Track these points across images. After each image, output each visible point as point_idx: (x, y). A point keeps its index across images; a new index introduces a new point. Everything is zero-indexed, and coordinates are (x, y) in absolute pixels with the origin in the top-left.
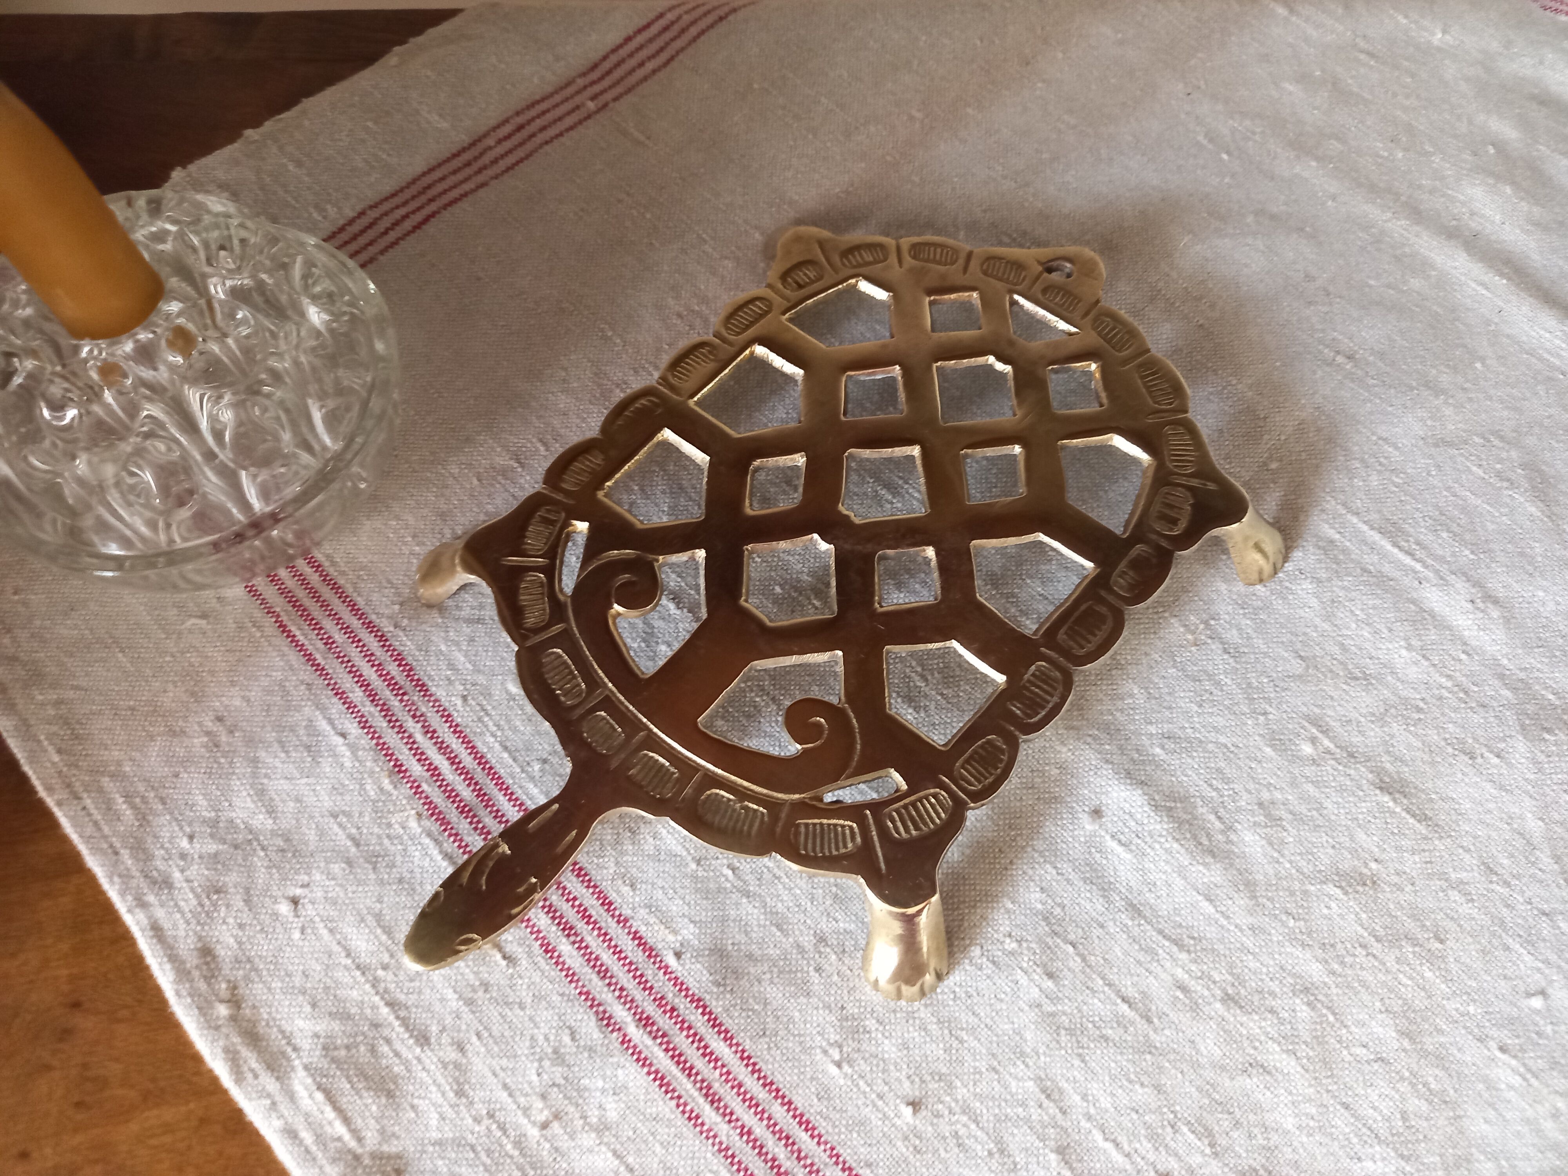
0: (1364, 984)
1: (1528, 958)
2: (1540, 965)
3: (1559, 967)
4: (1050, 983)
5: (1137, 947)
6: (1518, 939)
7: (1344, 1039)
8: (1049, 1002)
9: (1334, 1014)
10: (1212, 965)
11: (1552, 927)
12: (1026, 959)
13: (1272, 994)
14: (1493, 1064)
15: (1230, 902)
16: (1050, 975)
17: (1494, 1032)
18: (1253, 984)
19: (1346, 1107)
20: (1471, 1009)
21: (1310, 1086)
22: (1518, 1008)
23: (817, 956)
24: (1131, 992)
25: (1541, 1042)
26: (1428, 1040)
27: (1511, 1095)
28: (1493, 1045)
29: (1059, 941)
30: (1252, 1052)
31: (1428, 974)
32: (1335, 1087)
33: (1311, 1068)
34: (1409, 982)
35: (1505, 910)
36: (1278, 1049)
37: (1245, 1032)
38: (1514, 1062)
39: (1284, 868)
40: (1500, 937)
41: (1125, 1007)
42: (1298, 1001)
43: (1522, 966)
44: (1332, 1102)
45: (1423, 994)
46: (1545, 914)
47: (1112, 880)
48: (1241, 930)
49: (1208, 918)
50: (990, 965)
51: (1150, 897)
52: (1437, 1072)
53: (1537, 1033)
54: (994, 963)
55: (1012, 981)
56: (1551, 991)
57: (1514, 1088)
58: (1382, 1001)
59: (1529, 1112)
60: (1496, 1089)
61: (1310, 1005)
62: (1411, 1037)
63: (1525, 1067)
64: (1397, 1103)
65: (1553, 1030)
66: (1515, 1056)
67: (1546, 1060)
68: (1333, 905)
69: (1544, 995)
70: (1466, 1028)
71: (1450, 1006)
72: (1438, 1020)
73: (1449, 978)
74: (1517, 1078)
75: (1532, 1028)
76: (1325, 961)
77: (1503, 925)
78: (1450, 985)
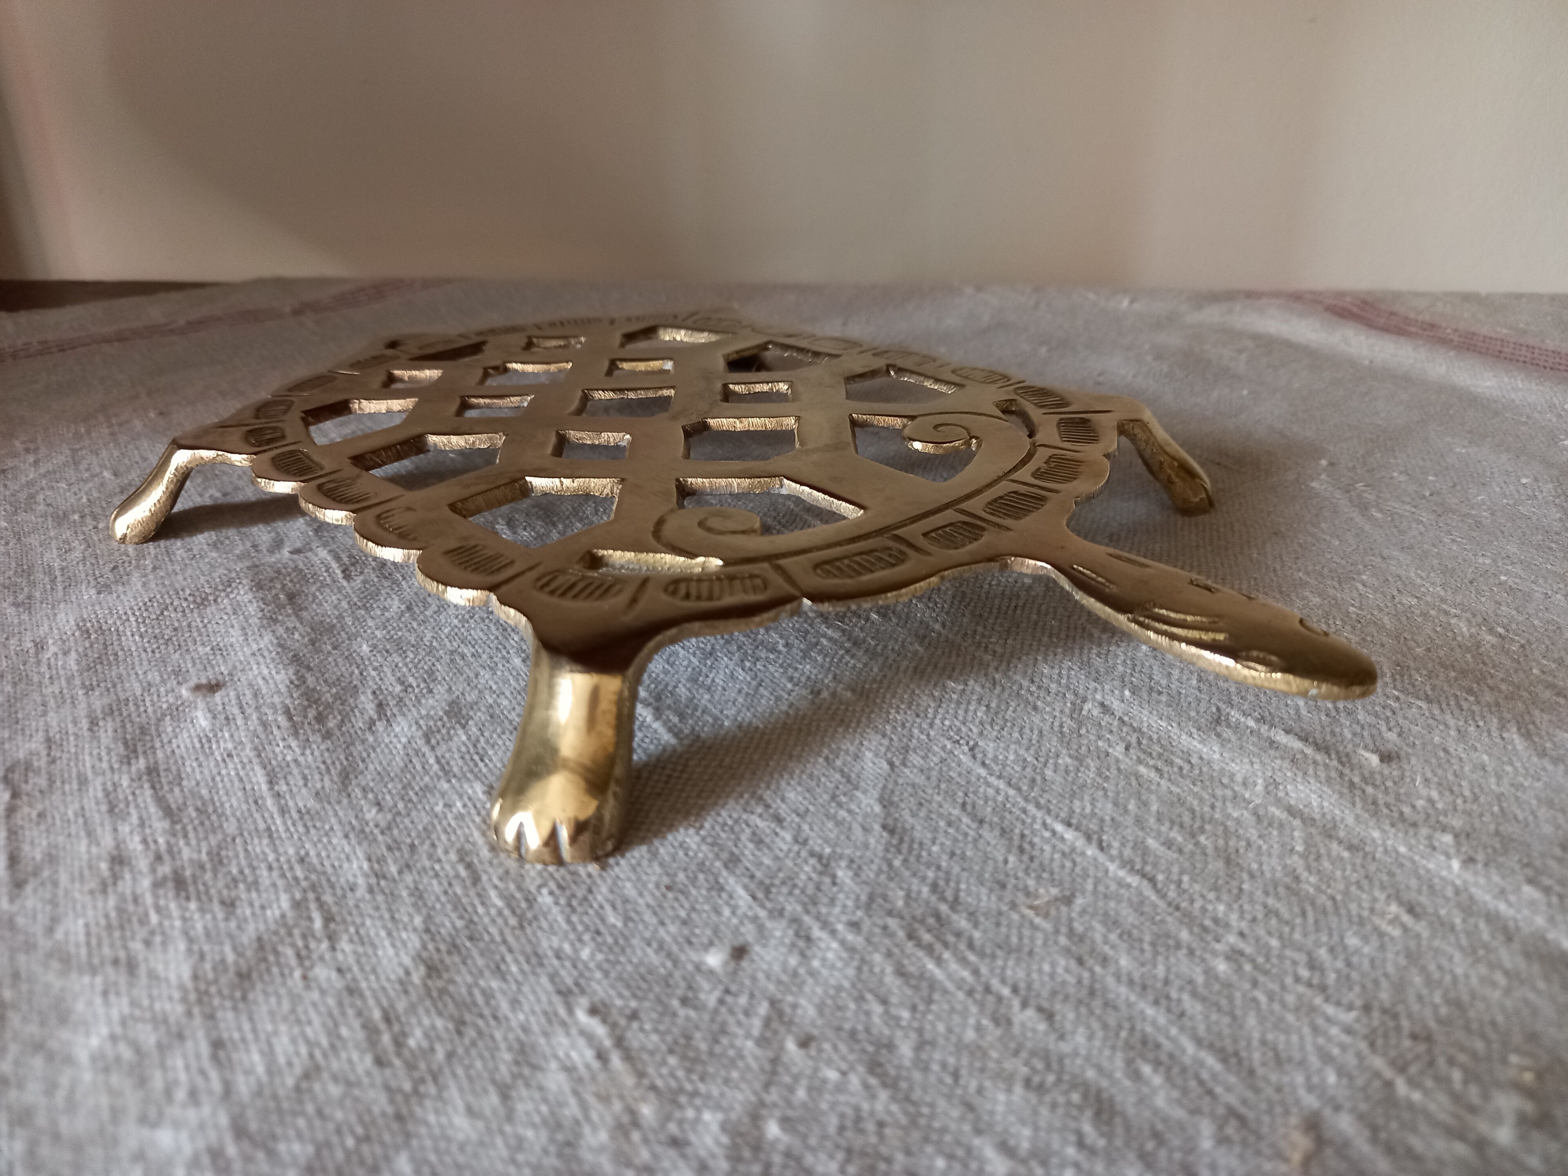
0: (418, 893)
2: (762, 914)
3: (795, 920)
5: (105, 808)
6: (746, 880)
7: (314, 957)
9: (328, 919)
11: (821, 873)
14: (560, 1031)
15: (300, 783)
17: (599, 988)
19: (218, 1045)
20: (585, 954)
21: (183, 1001)
22: (676, 963)
25: (682, 1012)
26: (463, 978)
27: (557, 1081)
28: (584, 1002)
30: (137, 946)
31: (545, 900)
32: (229, 1014)
33: (211, 977)
34: (500, 904)
35: (751, 846)
36: (183, 947)
37: (154, 918)
38: (601, 1030)
39: (424, 763)
40: (717, 875)
43: (727, 912)
44: (198, 1034)
45: (513, 921)
46: (820, 858)
47: (157, 744)
48: (285, 813)
49: (249, 795)
51: (189, 767)
52: (440, 1023)
53: (684, 1000)
56: (757, 948)
57: (569, 1069)
58: (428, 919)
59: (572, 1109)
60: (535, 1067)
61: (297, 905)
62: (433, 970)
63: (619, 1042)
64: (318, 1054)
65: (721, 1002)
66: (614, 1026)
67: (669, 1038)
68: (459, 804)
69: (739, 952)
70: (553, 977)
71: (547, 944)
72: (509, 958)
73: (580, 909)
74: (589, 1054)
75: (680, 992)
76: (381, 860)
77: (732, 862)
78: (574, 918)
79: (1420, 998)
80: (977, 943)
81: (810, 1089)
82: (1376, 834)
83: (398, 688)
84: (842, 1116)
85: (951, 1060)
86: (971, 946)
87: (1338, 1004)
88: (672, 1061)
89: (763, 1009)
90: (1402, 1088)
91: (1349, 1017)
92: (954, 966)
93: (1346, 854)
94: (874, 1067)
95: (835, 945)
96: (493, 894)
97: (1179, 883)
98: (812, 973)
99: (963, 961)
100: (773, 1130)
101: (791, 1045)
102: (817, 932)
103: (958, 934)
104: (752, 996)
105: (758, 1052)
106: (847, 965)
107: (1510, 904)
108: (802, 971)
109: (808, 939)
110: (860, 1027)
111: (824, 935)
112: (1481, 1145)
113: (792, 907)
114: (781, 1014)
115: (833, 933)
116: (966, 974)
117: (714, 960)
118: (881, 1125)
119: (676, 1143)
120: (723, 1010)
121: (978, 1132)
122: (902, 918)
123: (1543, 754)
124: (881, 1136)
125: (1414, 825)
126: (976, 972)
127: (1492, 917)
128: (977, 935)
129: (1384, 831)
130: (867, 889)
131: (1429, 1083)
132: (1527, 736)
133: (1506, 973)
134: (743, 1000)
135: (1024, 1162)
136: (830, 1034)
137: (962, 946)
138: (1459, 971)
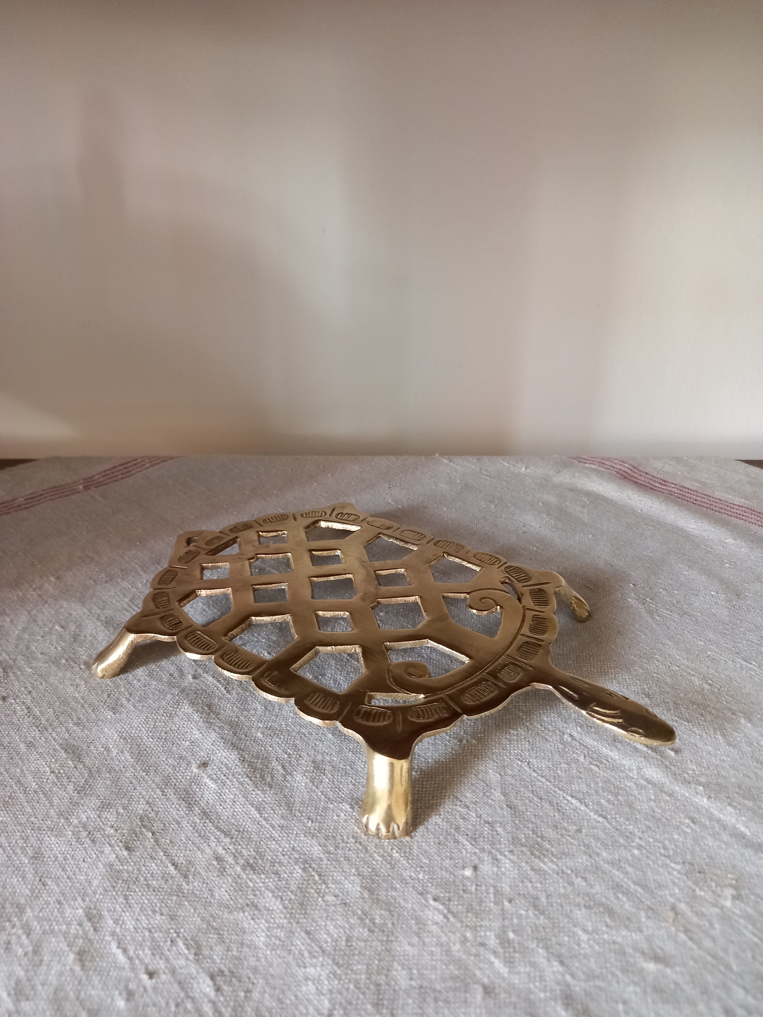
0: (347, 859)
1: (469, 847)
2: (477, 851)
3: (490, 852)
4: (125, 853)
5: (196, 835)
6: (466, 837)
7: (322, 891)
8: (119, 864)
9: (320, 875)
10: (244, 847)
11: (492, 830)
12: (116, 839)
13: (281, 863)
14: (426, 909)
15: (272, 812)
16: (128, 849)
17: (432, 890)
18: (269, 858)
19: (308, 933)
20: (421, 876)
21: (285, 918)
22: (454, 876)
24: (181, 860)
25: (465, 896)
26: (383, 893)
27: (434, 928)
28: (429, 896)
29: (144, 830)
30: (252, 897)
31: (396, 855)
32: (305, 920)
33: (290, 906)
34: (380, 859)
35: (461, 820)
36: (270, 895)
37: (251, 884)
38: (441, 907)
39: (317, 795)
40: (454, 835)
41: (172, 868)
42: (296, 867)
43: (464, 852)
44: (298, 930)
45: (388, 866)
46: (489, 823)
47: (198, 799)
48: (274, 828)
49: (254, 820)
51: (219, 809)
52: (383, 912)
53: (464, 891)
56: (481, 866)
57: (437, 923)
58: (357, 869)
59: (444, 939)
60: (424, 924)
61: (304, 869)
62: (371, 891)
63: (449, 910)
64: (347, 931)
65: (476, 889)
66: (444, 904)
67: (465, 907)
68: (342, 815)
69: (475, 868)
70: (413, 887)
71: (406, 874)
72: (394, 882)
73: (410, 858)
74: (441, 917)
75: (461, 888)
76: (325, 846)
77: (458, 829)
78: (410, 862)
79: (700, 856)
80: (555, 853)
81: (517, 918)
82: (677, 788)
83: (286, 756)
84: (531, 927)
85: (559, 901)
86: (553, 855)
87: (675, 863)
88: (469, 915)
89: (492, 890)
90: (698, 892)
91: (679, 867)
92: (550, 864)
93: (668, 798)
94: (536, 907)
95: (507, 861)
96: (375, 855)
97: (615, 818)
98: (504, 874)
99: (552, 861)
100: (511, 935)
101: (506, 903)
102: (499, 857)
103: (547, 850)
104: (486, 886)
105: (496, 907)
106: (514, 869)
107: (724, 815)
108: (499, 873)
109: (497, 860)
110: (526, 893)
111: (502, 857)
112: (722, 908)
113: (487, 847)
114: (497, 890)
115: (505, 856)
116: (554, 867)
117: (468, 872)
118: (544, 928)
119: (483, 945)
120: (478, 893)
121: (575, 926)
122: (526, 846)
123: (730, 745)
124: (545, 932)
125: (689, 783)
126: (557, 865)
127: (719, 821)
128: (553, 850)
129: (680, 787)
130: (510, 835)
131: (706, 889)
132: (724, 736)
133: (725, 843)
134: (484, 888)
135: (591, 934)
136: (517, 897)
137: (550, 856)
138: (710, 844)
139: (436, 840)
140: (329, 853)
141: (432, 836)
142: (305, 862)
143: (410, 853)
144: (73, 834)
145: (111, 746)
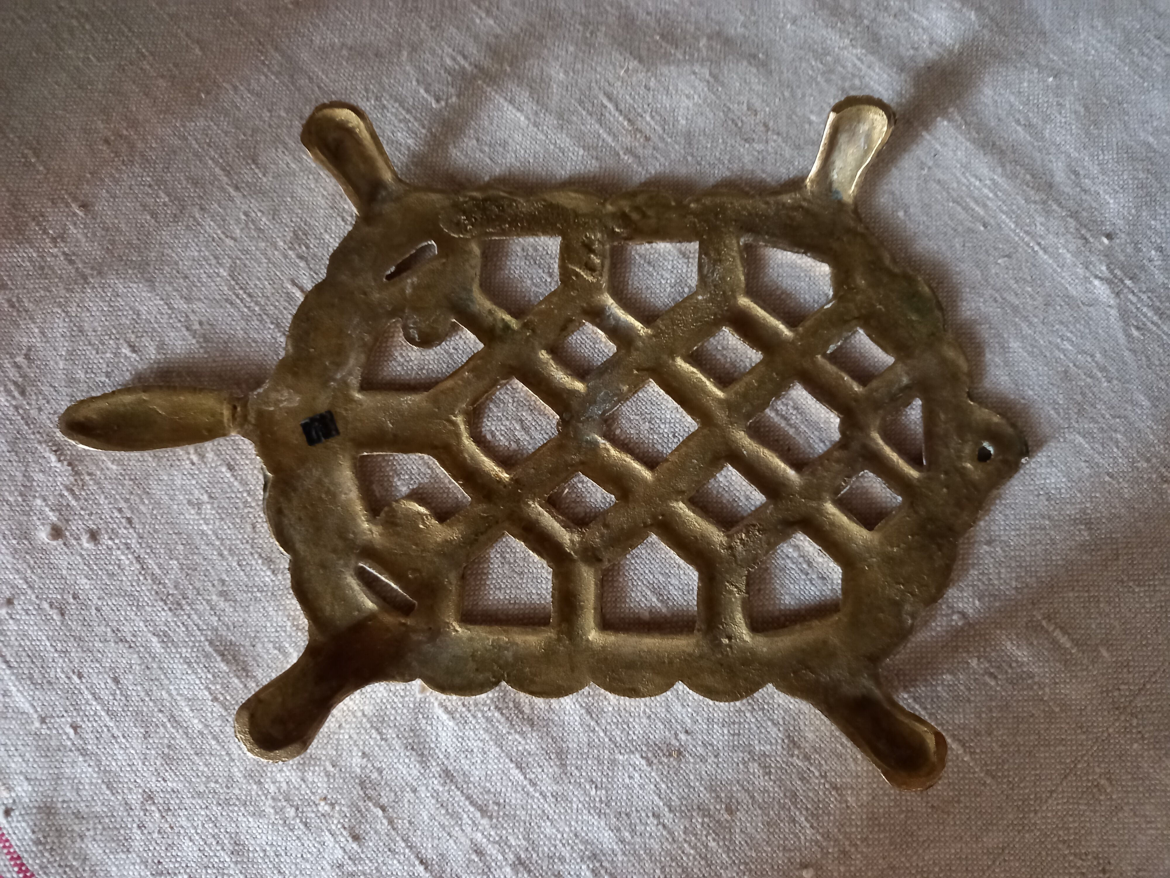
1: (809, 831)
4: (355, 846)
5: (443, 812)
6: (805, 812)
8: (350, 863)
11: (840, 801)
12: (335, 822)
13: (562, 859)
15: (540, 770)
16: (356, 838)
18: (546, 849)
23: (142, 814)
24: (430, 854)
29: (370, 804)
31: (712, 844)
34: (692, 852)
35: (800, 783)
39: (598, 737)
40: (789, 810)
41: (421, 868)
42: (584, 867)
43: (802, 838)
46: (836, 788)
47: (433, 745)
48: (545, 797)
49: (515, 785)
50: (302, 827)
51: (465, 764)
54: (306, 824)
55: (319, 843)
73: (732, 848)
76: (618, 830)
139: (766, 818)
140: (622, 841)
141: (760, 812)
142: (595, 855)
143: (731, 840)
144: (276, 813)
145: (287, 645)
